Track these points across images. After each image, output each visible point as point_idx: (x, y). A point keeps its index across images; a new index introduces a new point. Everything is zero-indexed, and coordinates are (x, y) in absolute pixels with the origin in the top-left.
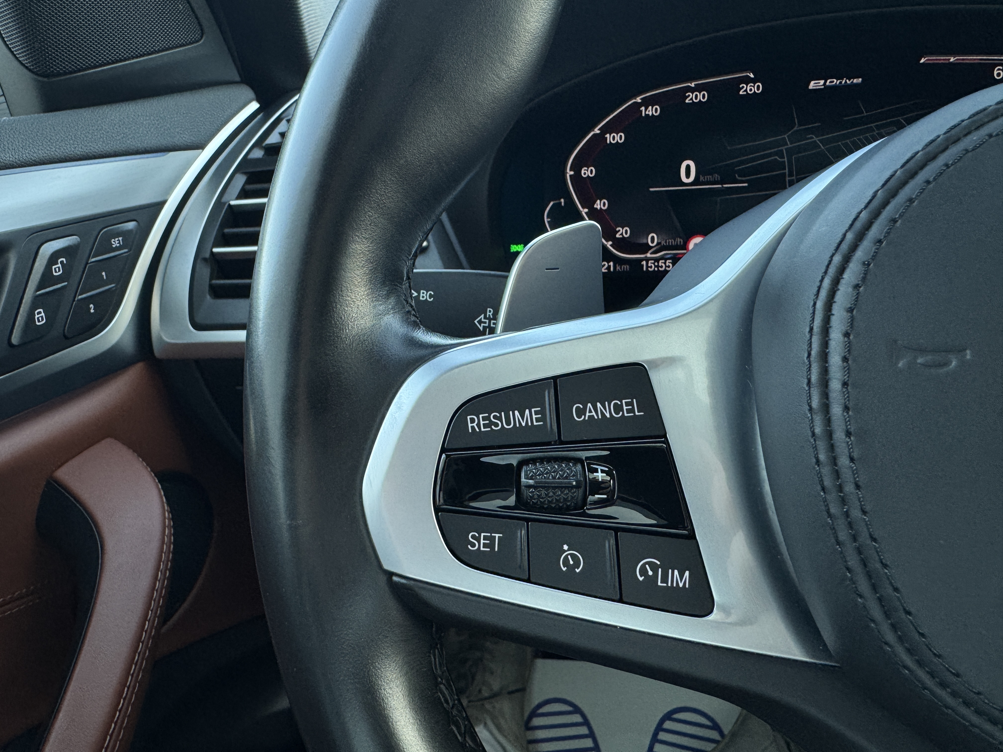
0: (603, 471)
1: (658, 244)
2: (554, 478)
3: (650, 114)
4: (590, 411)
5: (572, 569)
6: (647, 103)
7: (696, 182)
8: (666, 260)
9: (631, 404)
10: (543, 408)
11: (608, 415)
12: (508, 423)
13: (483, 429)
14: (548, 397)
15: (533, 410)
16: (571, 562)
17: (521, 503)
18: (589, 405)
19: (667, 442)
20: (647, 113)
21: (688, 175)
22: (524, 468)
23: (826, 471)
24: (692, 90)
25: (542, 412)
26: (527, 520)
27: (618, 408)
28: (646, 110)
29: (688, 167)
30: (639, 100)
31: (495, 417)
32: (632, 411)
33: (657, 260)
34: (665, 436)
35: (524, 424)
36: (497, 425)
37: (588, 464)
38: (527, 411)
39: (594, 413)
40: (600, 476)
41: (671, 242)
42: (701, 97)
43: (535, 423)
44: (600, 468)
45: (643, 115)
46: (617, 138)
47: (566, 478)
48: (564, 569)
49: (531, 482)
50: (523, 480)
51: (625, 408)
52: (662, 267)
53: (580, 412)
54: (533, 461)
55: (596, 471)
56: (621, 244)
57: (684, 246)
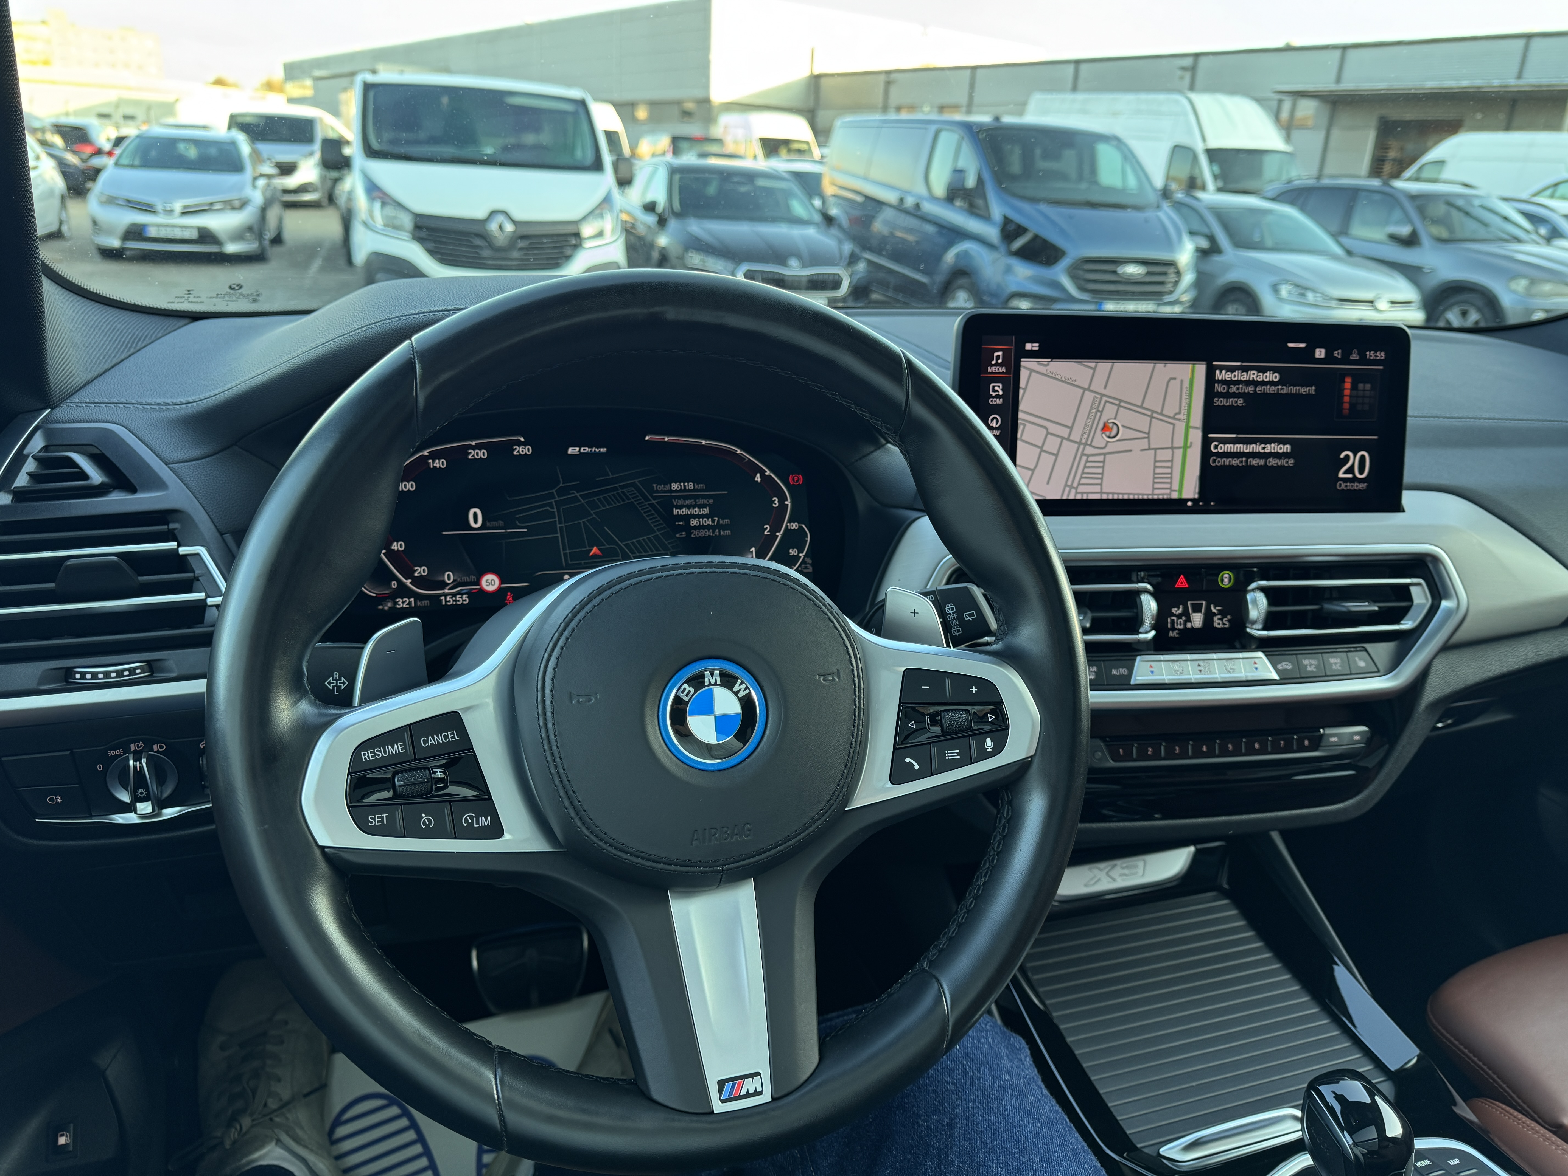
0: (440, 772)
1: (454, 581)
2: (414, 779)
3: (438, 466)
4: (431, 741)
5: (427, 826)
6: (434, 456)
7: (484, 527)
8: (462, 594)
9: (453, 734)
10: (404, 742)
11: (441, 742)
12: (385, 753)
13: (371, 759)
14: (407, 736)
15: (399, 744)
16: (427, 823)
17: (396, 796)
18: (430, 737)
19: (474, 751)
20: (435, 465)
21: (476, 521)
22: (397, 776)
23: (548, 754)
24: (474, 448)
25: (404, 745)
26: (401, 804)
27: (446, 737)
28: (433, 462)
29: (475, 514)
30: (426, 453)
31: (377, 751)
32: (454, 737)
33: (455, 596)
34: (473, 749)
35: (394, 753)
36: (379, 755)
37: (432, 769)
38: (396, 745)
39: (433, 742)
40: (439, 774)
41: (465, 579)
42: (482, 454)
43: (401, 751)
44: (438, 770)
45: (432, 467)
46: (409, 486)
47: (421, 778)
48: (424, 827)
49: (402, 783)
50: (397, 783)
51: (450, 736)
52: (459, 601)
53: (425, 742)
54: (401, 772)
55: (437, 772)
56: (419, 582)
57: (478, 583)
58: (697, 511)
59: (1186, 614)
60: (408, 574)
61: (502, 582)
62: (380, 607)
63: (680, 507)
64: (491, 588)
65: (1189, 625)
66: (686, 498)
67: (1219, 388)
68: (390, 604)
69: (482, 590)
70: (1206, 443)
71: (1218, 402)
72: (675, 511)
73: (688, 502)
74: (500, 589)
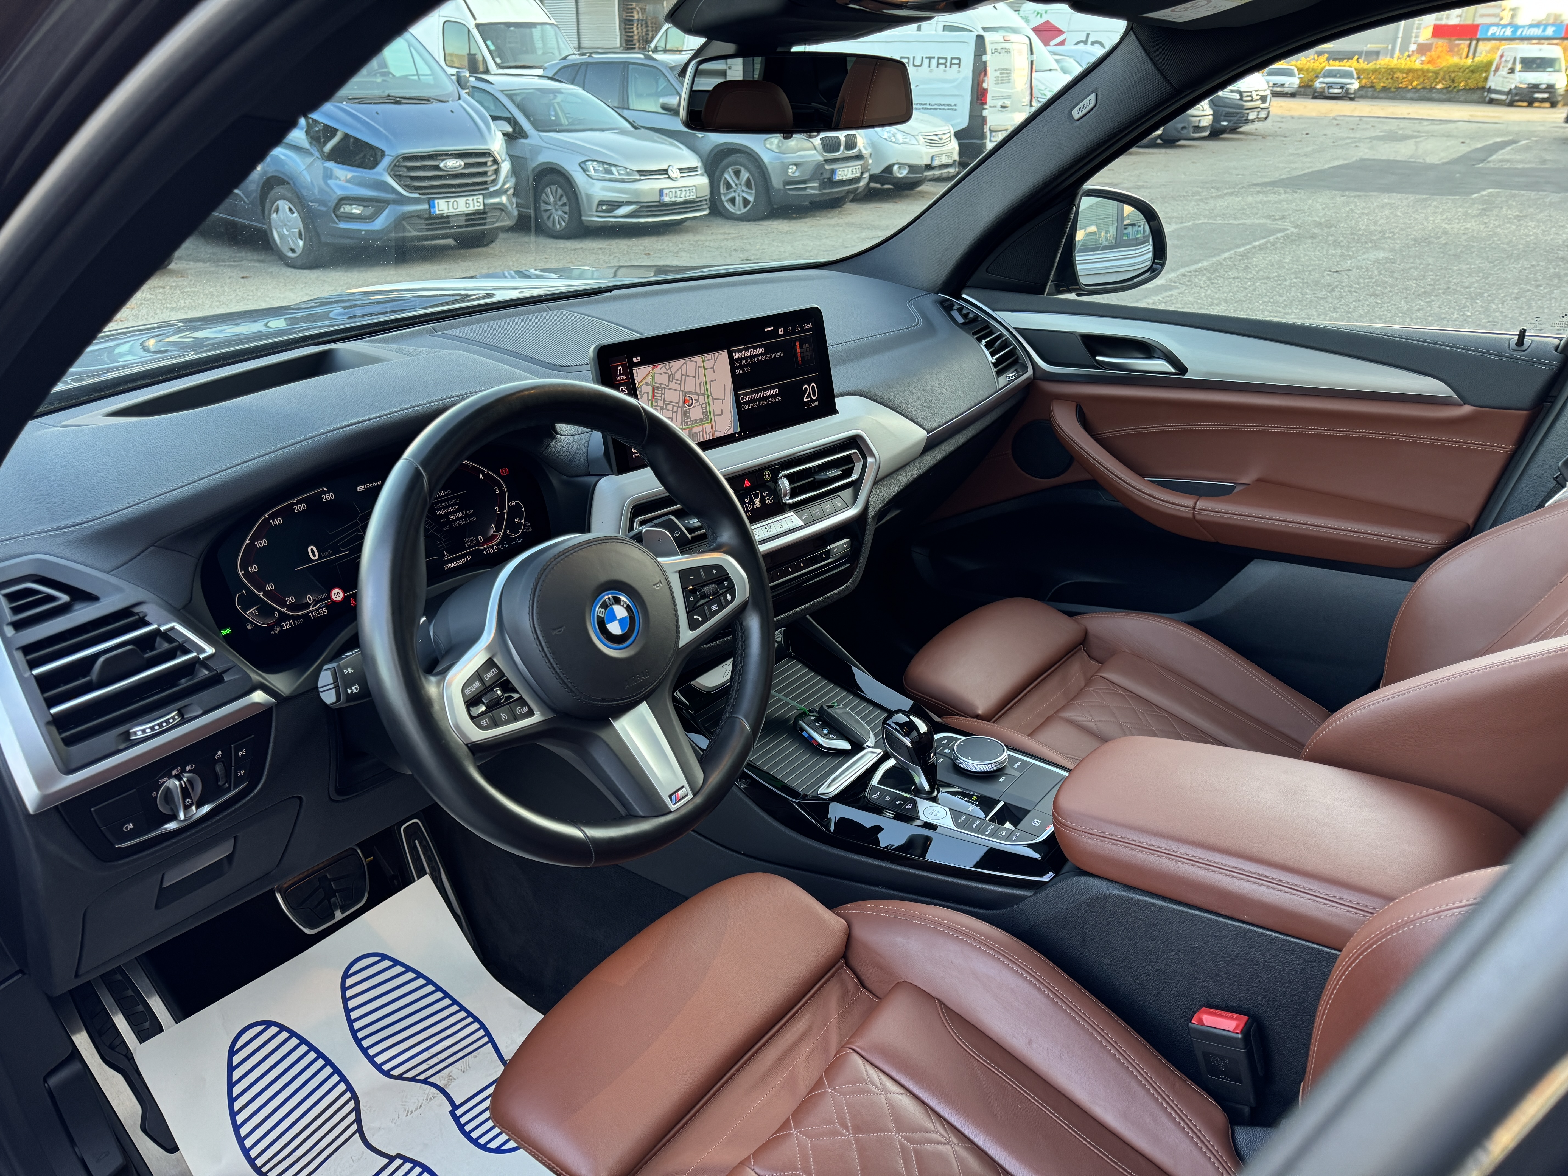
1: (314, 600)
3: (278, 523)
6: (272, 517)
7: (320, 558)
8: (321, 608)
12: (474, 687)
20: (275, 523)
21: (314, 555)
24: (297, 504)
26: (490, 712)
28: (274, 521)
29: (312, 550)
30: (266, 516)
31: (470, 687)
32: (496, 670)
33: (317, 610)
34: (504, 674)
36: (472, 689)
41: (320, 597)
42: (303, 507)
45: (273, 525)
46: (263, 543)
52: (322, 613)
54: (484, 695)
56: (292, 608)
57: (329, 597)
58: (451, 509)
59: (752, 501)
60: (283, 604)
61: (344, 592)
62: (273, 633)
63: (440, 509)
64: (339, 599)
65: (755, 507)
66: (441, 502)
67: (737, 363)
68: (278, 629)
69: (334, 602)
70: (737, 397)
71: (738, 372)
72: (438, 513)
73: (444, 504)
74: (344, 597)
